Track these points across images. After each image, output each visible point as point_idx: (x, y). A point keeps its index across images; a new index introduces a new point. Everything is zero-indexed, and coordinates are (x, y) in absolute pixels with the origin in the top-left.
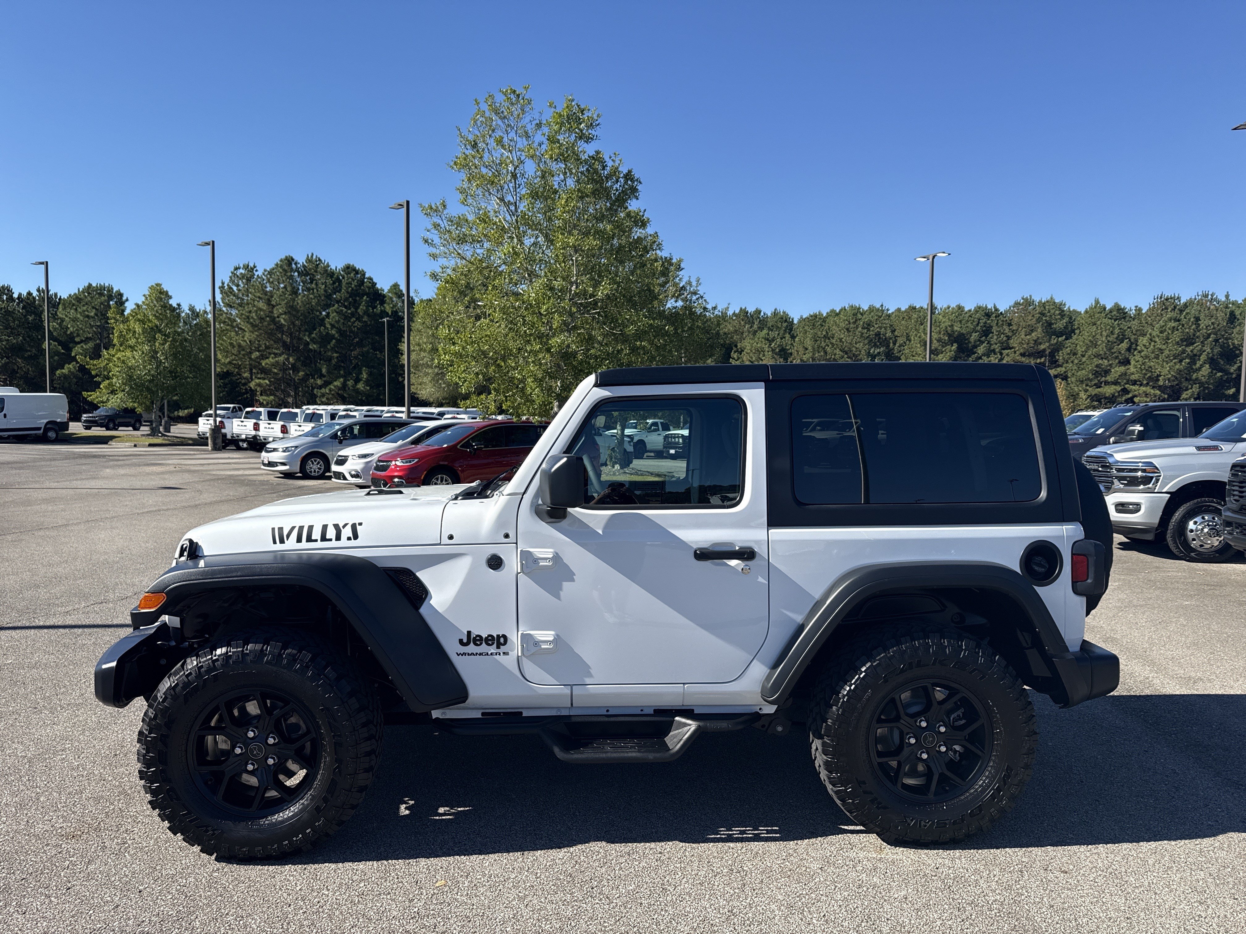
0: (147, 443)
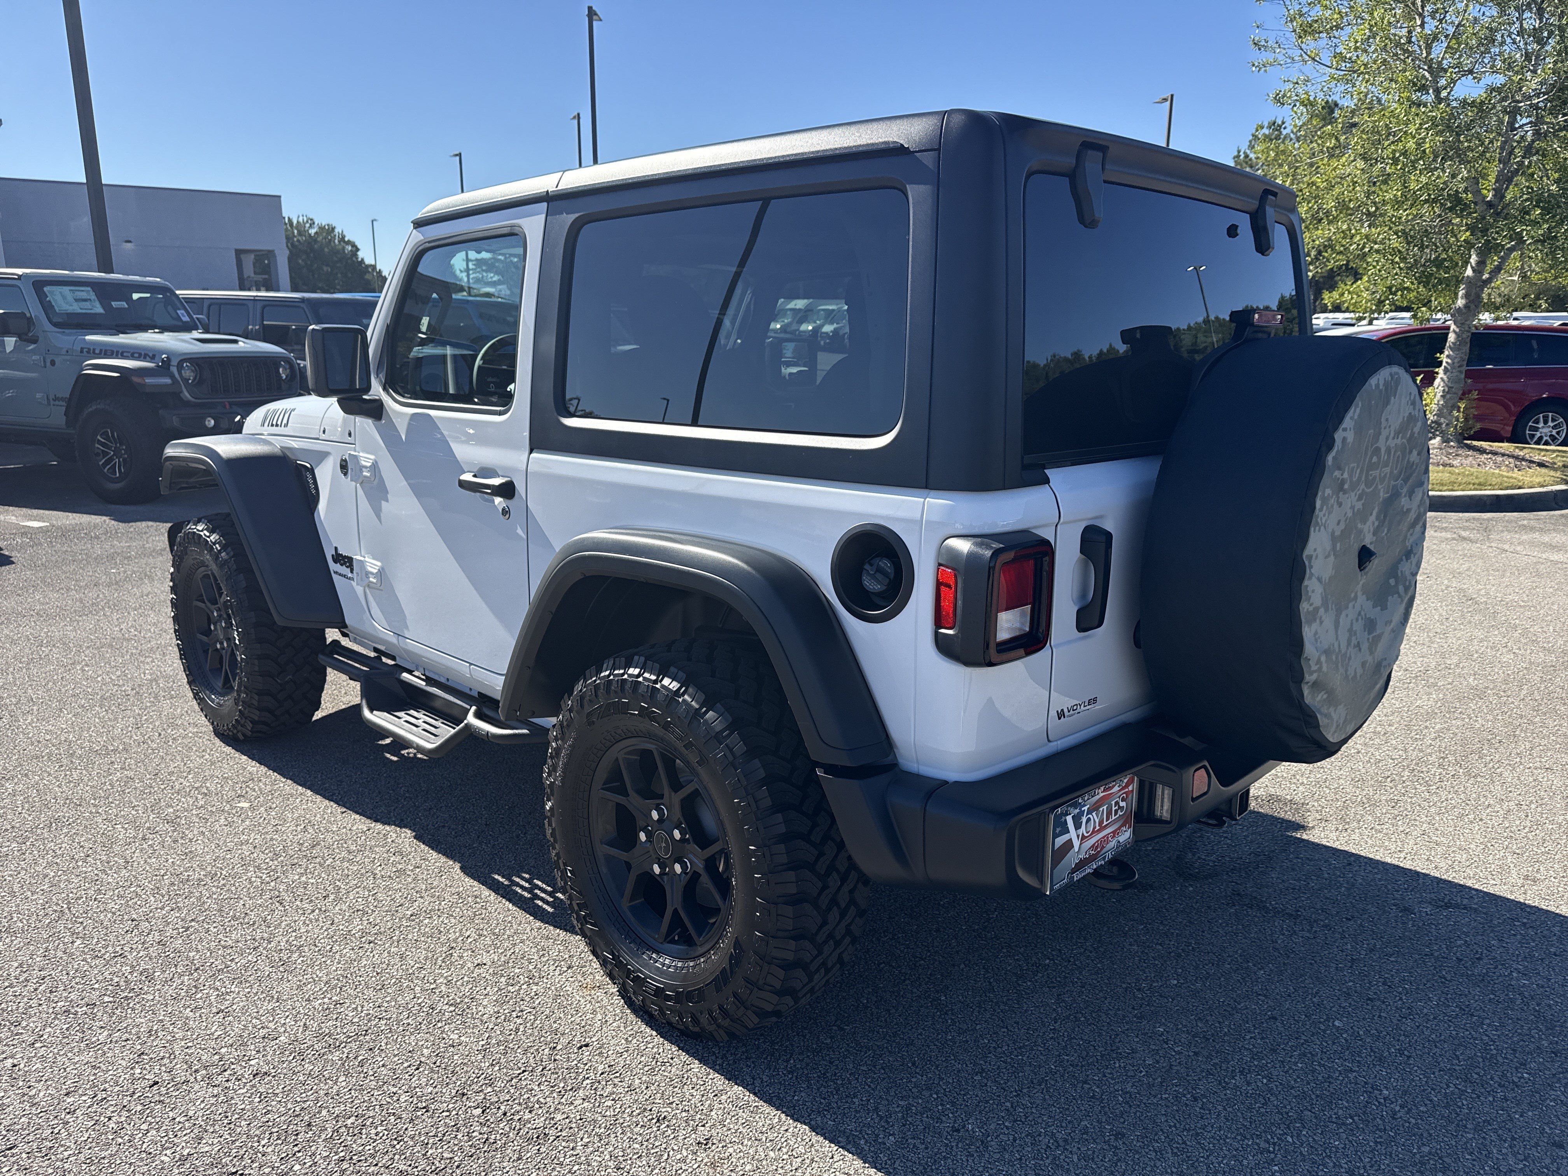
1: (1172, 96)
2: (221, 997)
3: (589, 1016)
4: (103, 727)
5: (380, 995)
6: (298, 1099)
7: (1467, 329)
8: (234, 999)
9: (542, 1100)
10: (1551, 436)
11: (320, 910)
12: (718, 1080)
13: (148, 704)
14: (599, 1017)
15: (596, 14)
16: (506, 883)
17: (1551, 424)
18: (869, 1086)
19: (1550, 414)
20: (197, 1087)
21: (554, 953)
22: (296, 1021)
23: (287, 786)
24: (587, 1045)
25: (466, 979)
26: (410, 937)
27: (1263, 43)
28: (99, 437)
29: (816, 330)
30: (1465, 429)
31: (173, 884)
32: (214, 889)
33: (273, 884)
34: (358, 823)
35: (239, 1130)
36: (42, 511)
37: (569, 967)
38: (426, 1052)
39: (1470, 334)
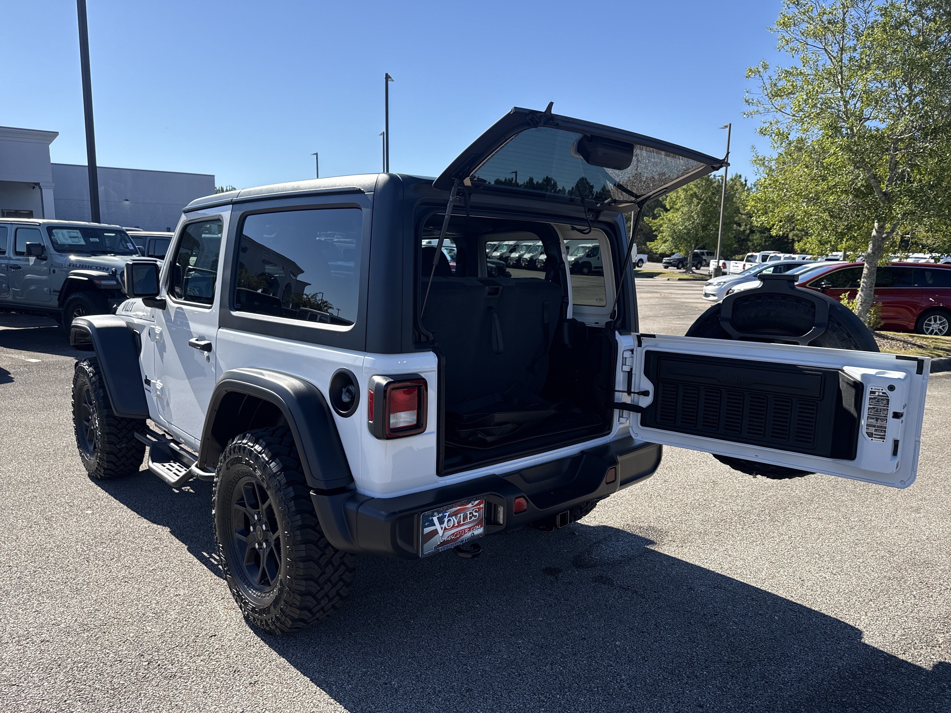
0: (678, 278)
1: (730, 124)
2: (40, 604)
3: (223, 622)
4: (31, 470)
5: (120, 607)
6: (59, 653)
7: (874, 265)
8: (45, 606)
9: (180, 660)
10: (939, 329)
11: (107, 565)
12: (275, 654)
13: (59, 459)
14: (227, 622)
15: (390, 77)
16: (208, 556)
17: (938, 322)
18: (351, 661)
19: (938, 316)
20: (11, 645)
21: (217, 591)
22: (72, 618)
23: (115, 503)
24: (215, 636)
25: (167, 601)
26: (147, 580)
27: (751, 101)
28: (75, 313)
29: (520, 257)
30: (876, 323)
31: (37, 550)
32: (57, 553)
33: (87, 552)
34: (145, 523)
35: (24, 666)
36: (39, 354)
37: (223, 599)
38: (132, 635)
39: (876, 269)
